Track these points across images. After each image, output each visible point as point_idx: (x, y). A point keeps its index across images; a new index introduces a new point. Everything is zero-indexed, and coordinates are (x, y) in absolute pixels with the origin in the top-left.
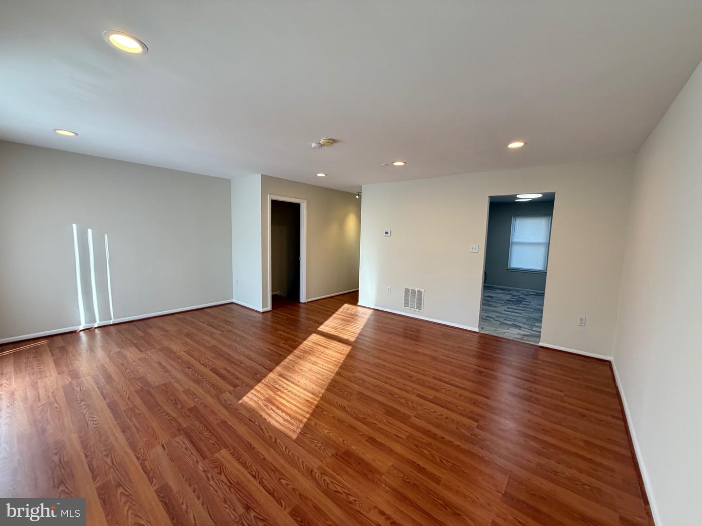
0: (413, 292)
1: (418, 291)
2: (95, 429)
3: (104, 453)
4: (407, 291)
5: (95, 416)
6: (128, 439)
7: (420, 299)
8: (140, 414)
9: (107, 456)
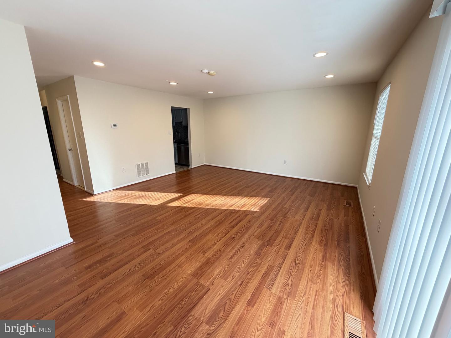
0: (143, 165)
1: (146, 163)
2: (305, 239)
3: (309, 228)
4: (138, 165)
5: (300, 247)
6: (300, 227)
7: (147, 168)
8: (286, 232)
9: (309, 227)
